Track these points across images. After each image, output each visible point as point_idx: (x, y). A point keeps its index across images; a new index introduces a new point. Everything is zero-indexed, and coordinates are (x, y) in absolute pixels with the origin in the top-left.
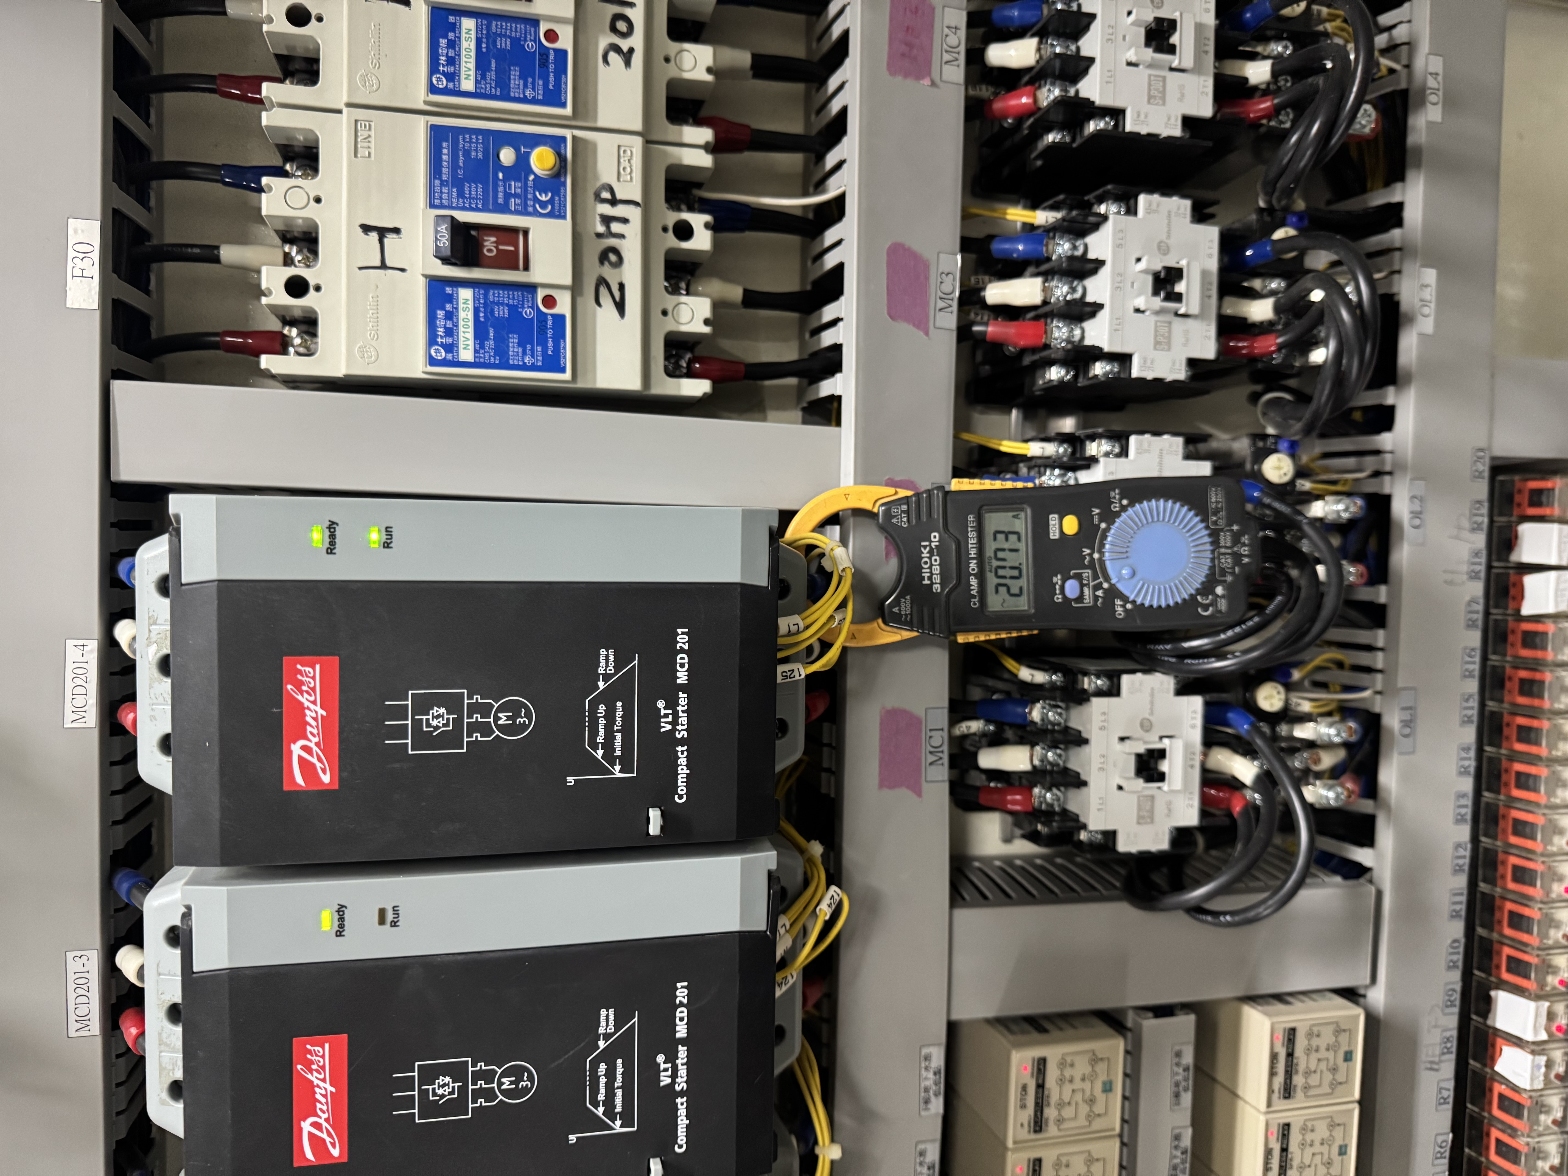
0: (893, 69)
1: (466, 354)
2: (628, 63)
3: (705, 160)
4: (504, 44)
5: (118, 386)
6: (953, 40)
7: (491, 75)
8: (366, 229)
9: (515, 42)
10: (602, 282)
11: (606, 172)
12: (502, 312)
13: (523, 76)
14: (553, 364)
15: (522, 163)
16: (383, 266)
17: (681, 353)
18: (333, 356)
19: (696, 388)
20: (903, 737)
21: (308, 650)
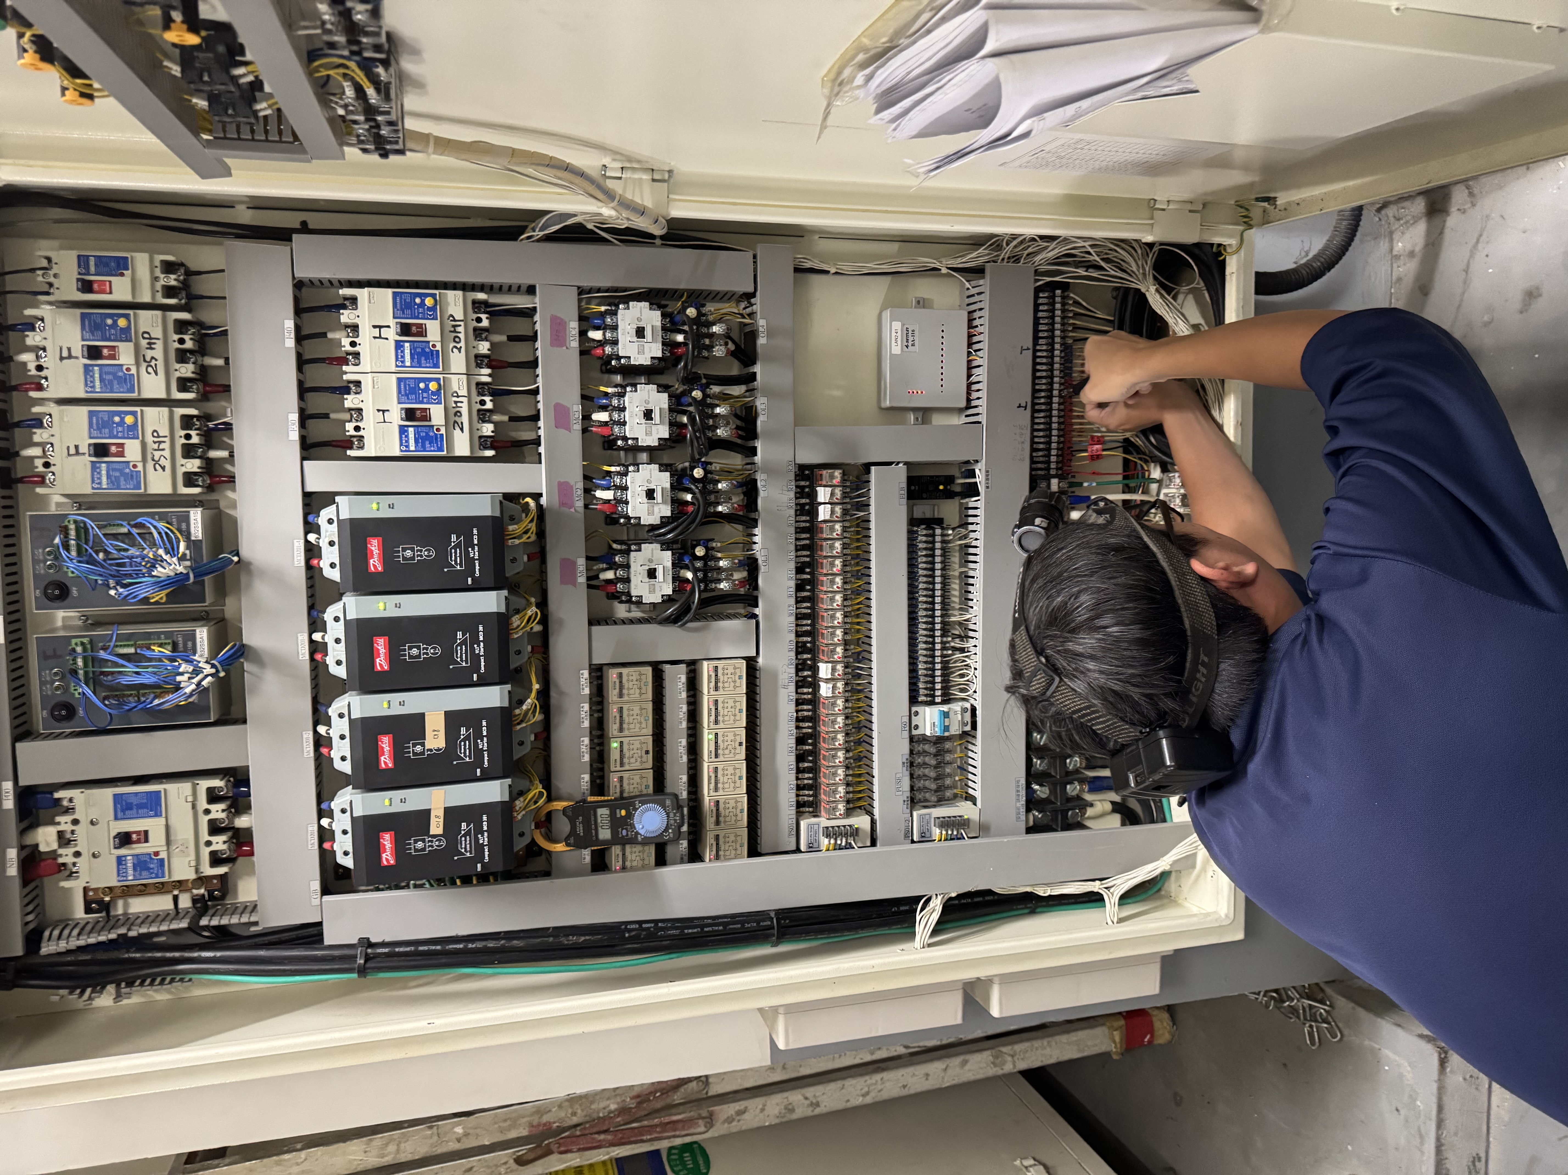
0: (552, 345)
1: (412, 448)
2: (460, 352)
3: (488, 379)
4: (419, 350)
5: (305, 463)
6: (573, 332)
7: (416, 360)
8: (379, 410)
9: (422, 349)
10: (455, 422)
11: (455, 387)
12: (423, 434)
13: (426, 360)
14: (440, 449)
15: (427, 387)
16: (385, 422)
17: (484, 442)
18: (370, 450)
19: (490, 453)
20: (568, 566)
21: (374, 536)
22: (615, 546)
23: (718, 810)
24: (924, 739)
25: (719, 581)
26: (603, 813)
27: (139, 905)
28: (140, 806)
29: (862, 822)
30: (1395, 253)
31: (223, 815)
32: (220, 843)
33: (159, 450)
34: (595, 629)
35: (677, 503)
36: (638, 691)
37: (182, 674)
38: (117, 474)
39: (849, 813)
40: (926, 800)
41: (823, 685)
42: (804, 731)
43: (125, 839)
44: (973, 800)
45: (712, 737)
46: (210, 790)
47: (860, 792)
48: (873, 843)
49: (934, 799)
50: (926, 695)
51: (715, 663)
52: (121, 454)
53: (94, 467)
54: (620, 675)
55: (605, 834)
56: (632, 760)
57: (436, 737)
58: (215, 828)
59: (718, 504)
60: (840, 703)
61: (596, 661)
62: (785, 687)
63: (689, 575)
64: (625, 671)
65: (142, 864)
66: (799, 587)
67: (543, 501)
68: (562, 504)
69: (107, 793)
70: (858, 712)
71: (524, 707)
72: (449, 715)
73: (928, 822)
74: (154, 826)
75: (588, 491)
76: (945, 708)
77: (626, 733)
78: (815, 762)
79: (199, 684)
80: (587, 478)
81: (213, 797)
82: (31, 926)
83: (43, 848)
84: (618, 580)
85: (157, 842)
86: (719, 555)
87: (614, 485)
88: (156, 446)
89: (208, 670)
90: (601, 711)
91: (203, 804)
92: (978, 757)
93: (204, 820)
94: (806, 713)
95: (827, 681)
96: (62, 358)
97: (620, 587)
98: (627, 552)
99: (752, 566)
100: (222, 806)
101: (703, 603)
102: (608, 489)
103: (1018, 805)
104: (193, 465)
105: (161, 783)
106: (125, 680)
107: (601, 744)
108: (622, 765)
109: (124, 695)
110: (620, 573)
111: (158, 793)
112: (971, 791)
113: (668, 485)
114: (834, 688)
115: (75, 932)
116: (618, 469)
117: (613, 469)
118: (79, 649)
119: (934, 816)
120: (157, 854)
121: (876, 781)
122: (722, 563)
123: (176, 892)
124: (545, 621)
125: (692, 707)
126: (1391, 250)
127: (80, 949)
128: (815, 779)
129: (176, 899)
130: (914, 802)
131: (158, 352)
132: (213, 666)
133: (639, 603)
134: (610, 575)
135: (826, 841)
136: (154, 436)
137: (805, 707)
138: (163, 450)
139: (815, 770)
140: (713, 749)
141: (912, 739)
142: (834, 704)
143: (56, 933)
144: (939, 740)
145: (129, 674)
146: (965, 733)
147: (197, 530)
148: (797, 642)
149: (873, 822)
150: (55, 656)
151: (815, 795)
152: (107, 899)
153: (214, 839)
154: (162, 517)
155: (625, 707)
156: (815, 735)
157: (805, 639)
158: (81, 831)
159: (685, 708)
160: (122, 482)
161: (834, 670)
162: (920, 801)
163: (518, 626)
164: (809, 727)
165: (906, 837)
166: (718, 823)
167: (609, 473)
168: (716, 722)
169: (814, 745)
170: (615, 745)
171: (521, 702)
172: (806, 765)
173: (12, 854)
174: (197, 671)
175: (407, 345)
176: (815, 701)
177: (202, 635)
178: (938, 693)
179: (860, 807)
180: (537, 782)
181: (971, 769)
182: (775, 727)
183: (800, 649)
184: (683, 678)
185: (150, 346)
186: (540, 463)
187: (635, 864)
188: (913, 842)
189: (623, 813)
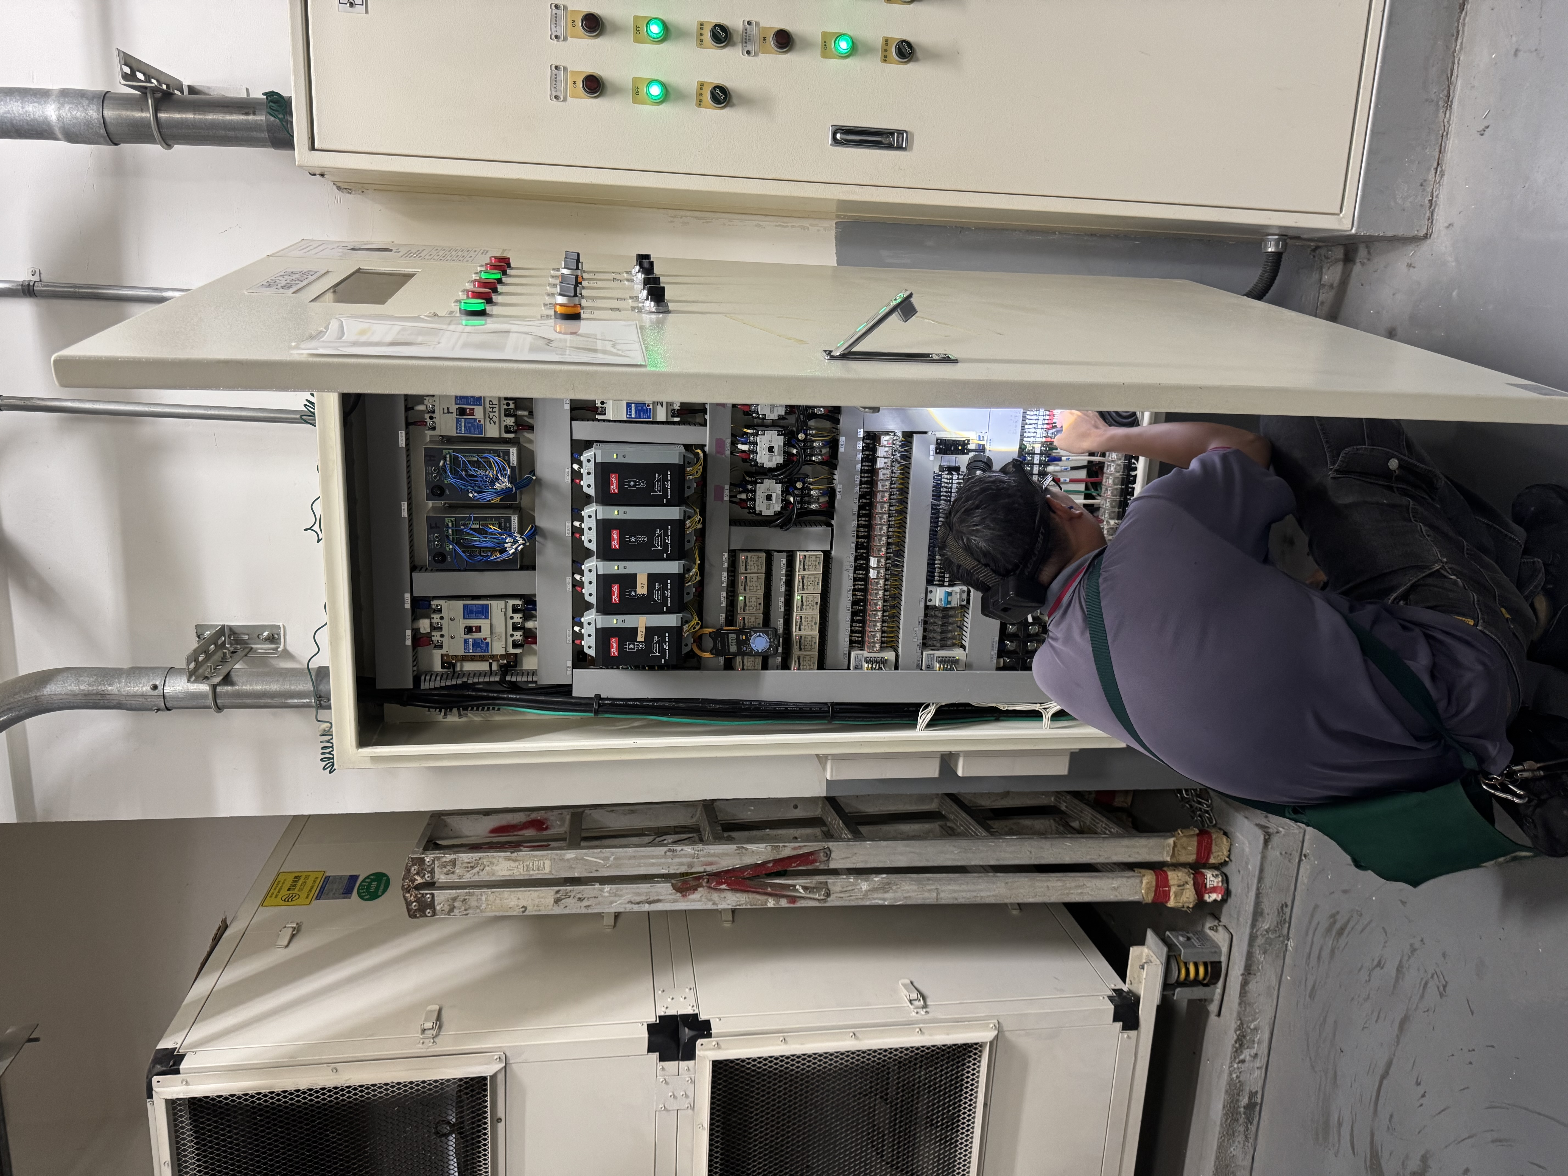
1: (633, 416)
5: (573, 422)
12: (640, 408)
14: (649, 417)
17: (674, 413)
18: (610, 416)
19: (677, 419)
20: (719, 490)
21: (614, 473)
22: (747, 478)
23: (800, 641)
24: (935, 608)
25: (810, 503)
26: (732, 637)
27: (469, 667)
28: (477, 612)
29: (890, 655)
30: (1322, 283)
31: (520, 621)
32: (518, 636)
33: (493, 412)
34: (733, 528)
35: (787, 454)
36: (756, 567)
37: (507, 543)
38: (470, 425)
39: (882, 649)
40: (934, 646)
41: (871, 570)
42: (858, 597)
43: (469, 630)
44: (963, 647)
45: (799, 597)
46: (513, 606)
47: (892, 637)
48: (896, 668)
49: (938, 645)
50: (939, 581)
51: (805, 553)
52: (472, 414)
53: (458, 421)
54: (746, 557)
55: (733, 649)
56: (751, 608)
57: (642, 587)
58: (515, 628)
59: (813, 455)
60: (881, 582)
61: (732, 548)
62: (847, 570)
63: (792, 499)
64: (749, 555)
65: (477, 644)
66: (861, 508)
67: (707, 449)
68: (717, 452)
69: (460, 604)
70: (895, 588)
71: (691, 574)
72: (650, 576)
73: (932, 659)
74: (484, 623)
75: (734, 444)
76: (949, 589)
77: (748, 592)
78: (864, 617)
79: (516, 549)
80: (733, 435)
81: (515, 610)
82: (415, 673)
83: (422, 631)
84: (748, 499)
85: (485, 633)
86: (811, 487)
87: (750, 442)
88: (491, 410)
89: (521, 541)
90: (734, 576)
91: (510, 613)
92: (969, 621)
93: (510, 622)
94: (860, 587)
95: (874, 568)
97: (749, 504)
98: (755, 483)
99: (831, 493)
100: (520, 615)
101: (799, 515)
102: (746, 444)
103: (992, 653)
104: (510, 421)
105: (487, 600)
106: (477, 544)
107: (733, 596)
108: (744, 610)
109: (473, 552)
110: (750, 495)
111: (487, 606)
112: (963, 642)
113: (782, 444)
114: (878, 573)
115: (438, 678)
116: (752, 431)
117: (749, 431)
118: (450, 525)
119: (936, 656)
120: (485, 639)
121: (901, 632)
122: (812, 493)
123: (491, 661)
124: (704, 523)
125: (789, 578)
126: (1321, 280)
127: (442, 688)
128: (863, 627)
129: (491, 664)
130: (925, 645)
132: (524, 539)
133: (760, 514)
134: (743, 496)
135: (866, 665)
136: (490, 405)
137: (860, 583)
138: (495, 412)
139: (863, 622)
140: (799, 605)
141: (927, 607)
142: (877, 583)
143: (428, 678)
144: (945, 609)
145: (478, 541)
146: (962, 606)
147: (514, 461)
148: (857, 542)
149: (897, 656)
150: (437, 527)
151: (863, 637)
152: (454, 662)
153: (515, 633)
154: (495, 452)
155: (748, 577)
156: (865, 601)
157: (862, 540)
158: (445, 623)
159: (784, 579)
160: (472, 430)
161: (879, 562)
162: (930, 646)
163: (690, 527)
164: (861, 595)
165: (917, 666)
166: (800, 649)
167: (746, 433)
168: (803, 589)
169: (864, 606)
170: (741, 598)
171: (689, 570)
172: (858, 618)
173: (409, 633)
174: (515, 542)
176: (866, 579)
177: (515, 519)
178: (947, 580)
179: (891, 647)
180: (696, 616)
181: (965, 628)
182: (839, 594)
183: (858, 546)
184: (784, 561)
186: (706, 425)
187: (749, 668)
188: (921, 669)
189: (744, 637)
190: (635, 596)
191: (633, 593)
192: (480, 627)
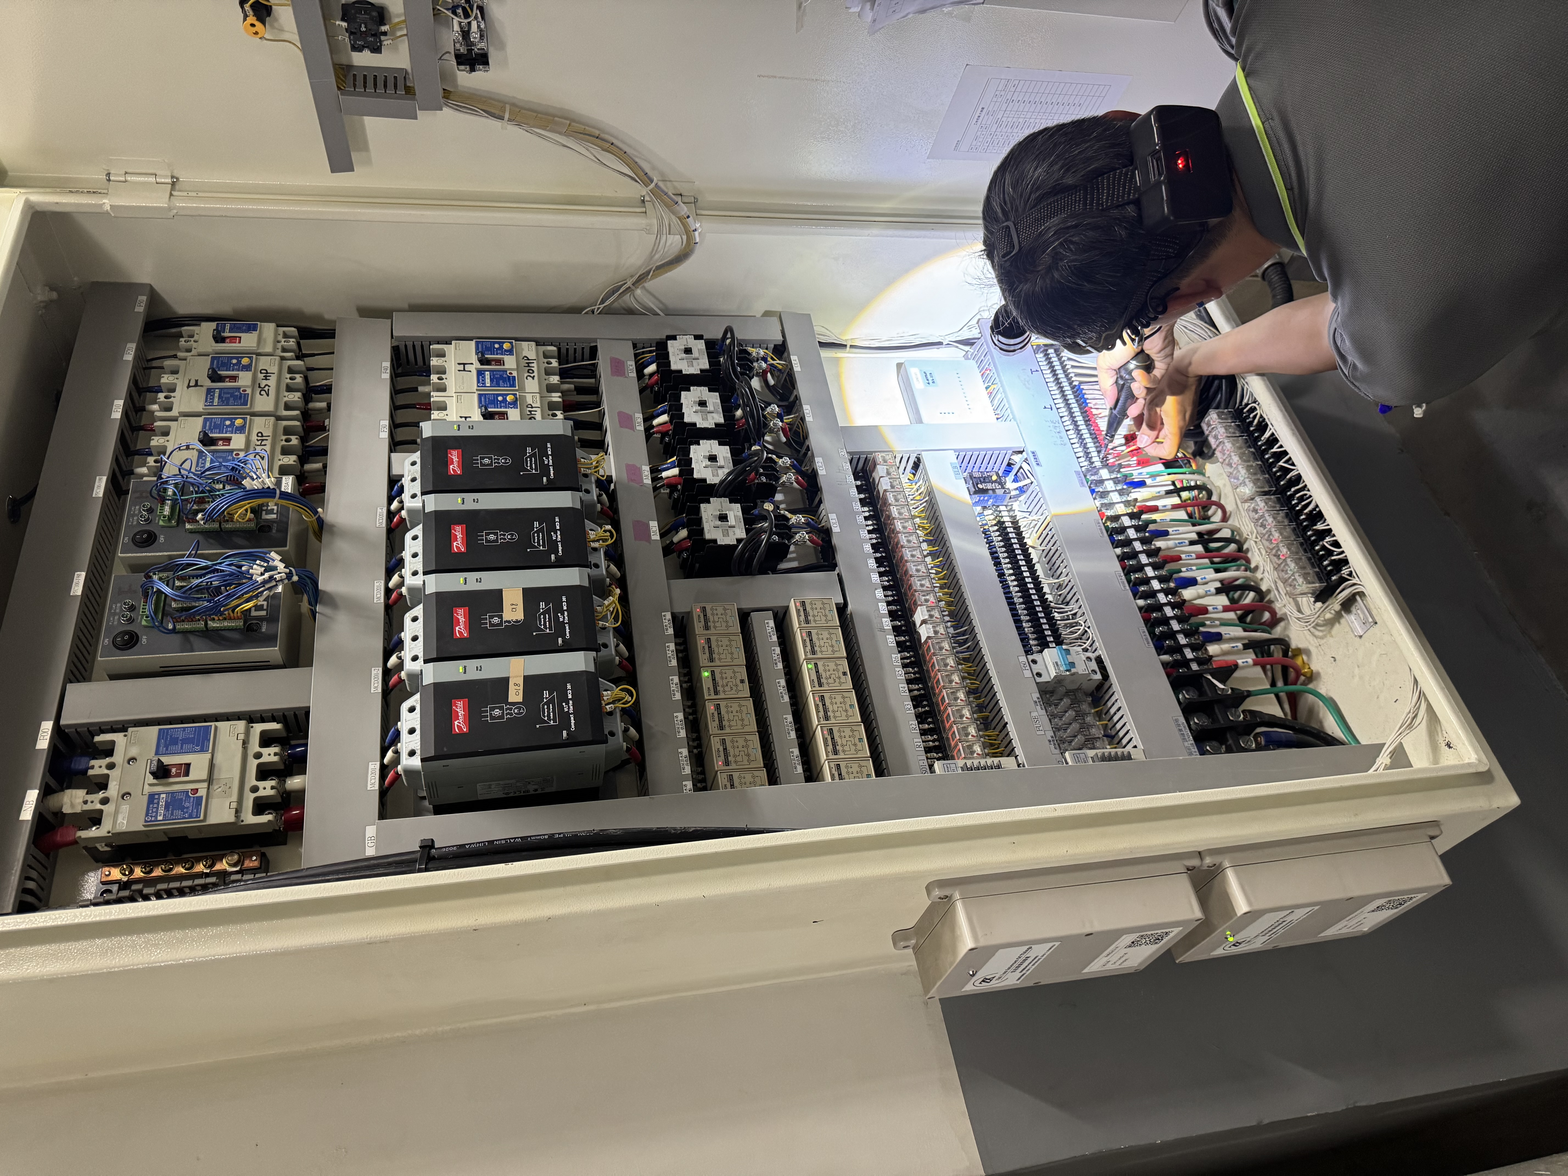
2: (534, 379)
4: (498, 375)
7: (495, 383)
8: (461, 417)
9: (501, 374)
11: (529, 401)
13: (504, 383)
15: (505, 399)
20: (642, 527)
21: (455, 449)
23: (833, 738)
24: (1053, 686)
28: (186, 743)
31: (275, 761)
32: (267, 788)
33: (261, 445)
34: (673, 581)
35: (739, 468)
36: (724, 624)
39: (987, 755)
41: (922, 630)
43: (164, 772)
45: (810, 665)
46: (263, 733)
49: (1086, 746)
52: (227, 444)
54: (704, 611)
56: (727, 688)
57: (514, 610)
60: (945, 644)
61: (677, 610)
64: (708, 608)
65: (178, 804)
68: (631, 481)
69: (152, 732)
71: (606, 603)
72: (527, 591)
73: (1084, 758)
77: (717, 663)
79: (270, 577)
81: (268, 740)
83: (67, 810)
86: (787, 514)
88: (259, 443)
91: (254, 745)
93: (253, 762)
95: (925, 623)
96: (189, 386)
98: (698, 508)
100: (275, 752)
102: (673, 468)
103: (1187, 744)
105: (211, 722)
108: (716, 693)
110: (694, 528)
111: (208, 730)
113: (729, 457)
114: (934, 629)
119: (1089, 754)
120: (195, 790)
122: (791, 522)
130: (1062, 743)
131: (272, 382)
133: (715, 547)
134: (683, 535)
136: (258, 436)
138: (265, 445)
140: (814, 678)
141: (1040, 688)
142: (939, 645)
146: (1097, 683)
150: (130, 591)
151: (943, 740)
152: (125, 880)
153: (261, 784)
155: (713, 639)
156: (925, 679)
158: (115, 773)
159: (777, 650)
161: (930, 613)
166: (835, 752)
168: (812, 650)
169: (927, 688)
170: (706, 674)
172: (923, 709)
173: (32, 796)
174: (271, 568)
175: (487, 373)
179: (1002, 754)
184: (771, 622)
185: (266, 378)
186: (608, 454)
190: (501, 624)
191: (496, 620)
192: (188, 765)
